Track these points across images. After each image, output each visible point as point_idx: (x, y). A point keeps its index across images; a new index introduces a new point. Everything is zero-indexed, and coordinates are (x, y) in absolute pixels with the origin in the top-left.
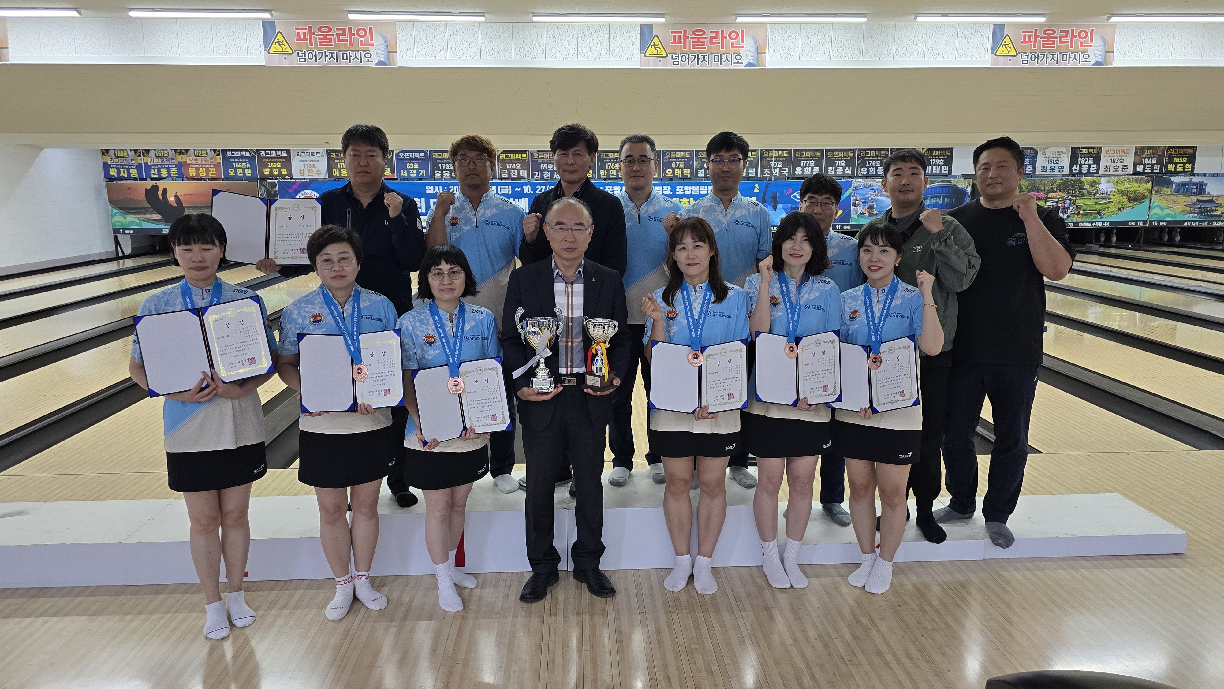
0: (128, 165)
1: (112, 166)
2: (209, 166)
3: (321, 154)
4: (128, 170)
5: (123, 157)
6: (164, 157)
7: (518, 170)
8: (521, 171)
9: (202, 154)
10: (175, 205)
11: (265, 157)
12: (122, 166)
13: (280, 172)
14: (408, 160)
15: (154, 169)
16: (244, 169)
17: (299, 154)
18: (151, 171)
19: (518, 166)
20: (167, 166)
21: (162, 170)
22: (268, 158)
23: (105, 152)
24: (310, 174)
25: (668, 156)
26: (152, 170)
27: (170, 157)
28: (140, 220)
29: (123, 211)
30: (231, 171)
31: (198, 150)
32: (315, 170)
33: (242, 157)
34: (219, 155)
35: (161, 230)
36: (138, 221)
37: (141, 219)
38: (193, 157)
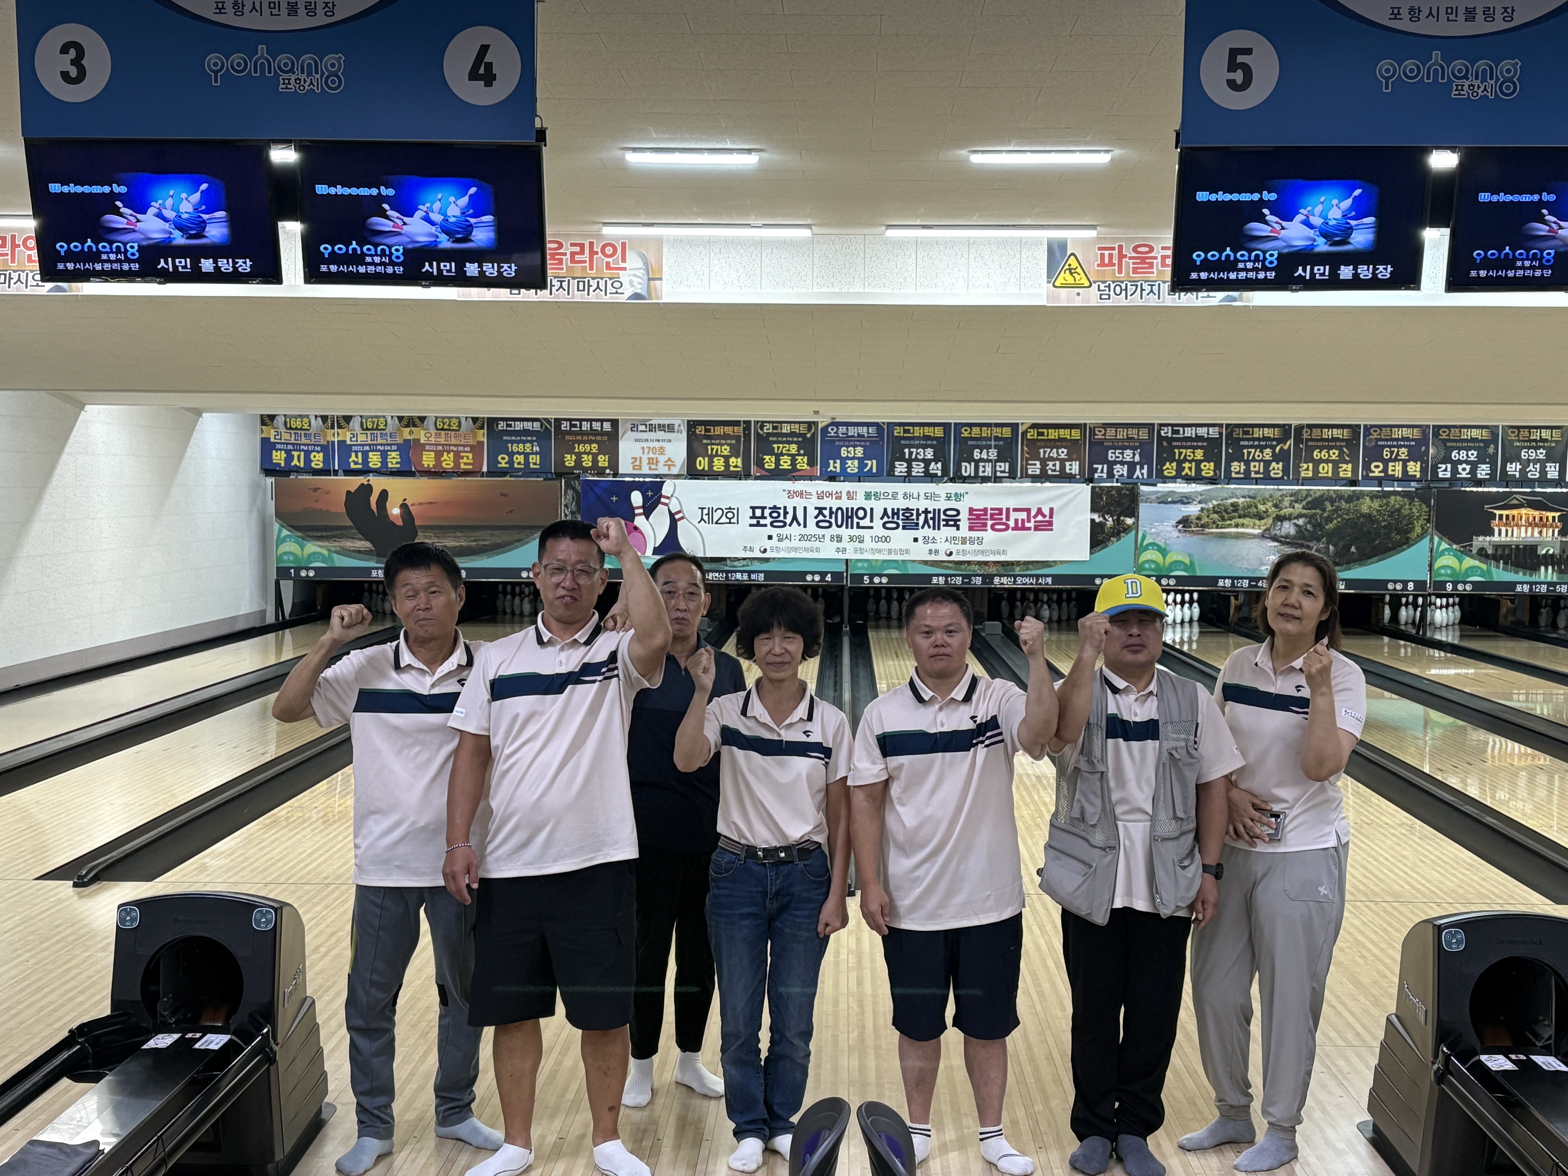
0: (308, 445)
1: (278, 446)
2: (461, 449)
3: (676, 427)
4: (307, 454)
5: (301, 429)
6: (377, 429)
7: (1062, 462)
8: (1067, 464)
9: (449, 425)
10: (400, 523)
11: (570, 433)
12: (297, 447)
13: (595, 461)
14: (844, 441)
15: (356, 452)
16: (527, 455)
17: (634, 428)
18: (350, 457)
19: (1063, 453)
20: (382, 448)
21: (371, 454)
22: (575, 434)
23: (267, 420)
24: (653, 467)
25: (1375, 436)
26: (353, 454)
27: (389, 429)
28: (329, 551)
29: (300, 534)
30: (503, 458)
31: (443, 418)
32: (662, 459)
33: (525, 432)
34: (482, 428)
35: (369, 570)
36: (325, 552)
37: (333, 549)
38: (433, 430)
